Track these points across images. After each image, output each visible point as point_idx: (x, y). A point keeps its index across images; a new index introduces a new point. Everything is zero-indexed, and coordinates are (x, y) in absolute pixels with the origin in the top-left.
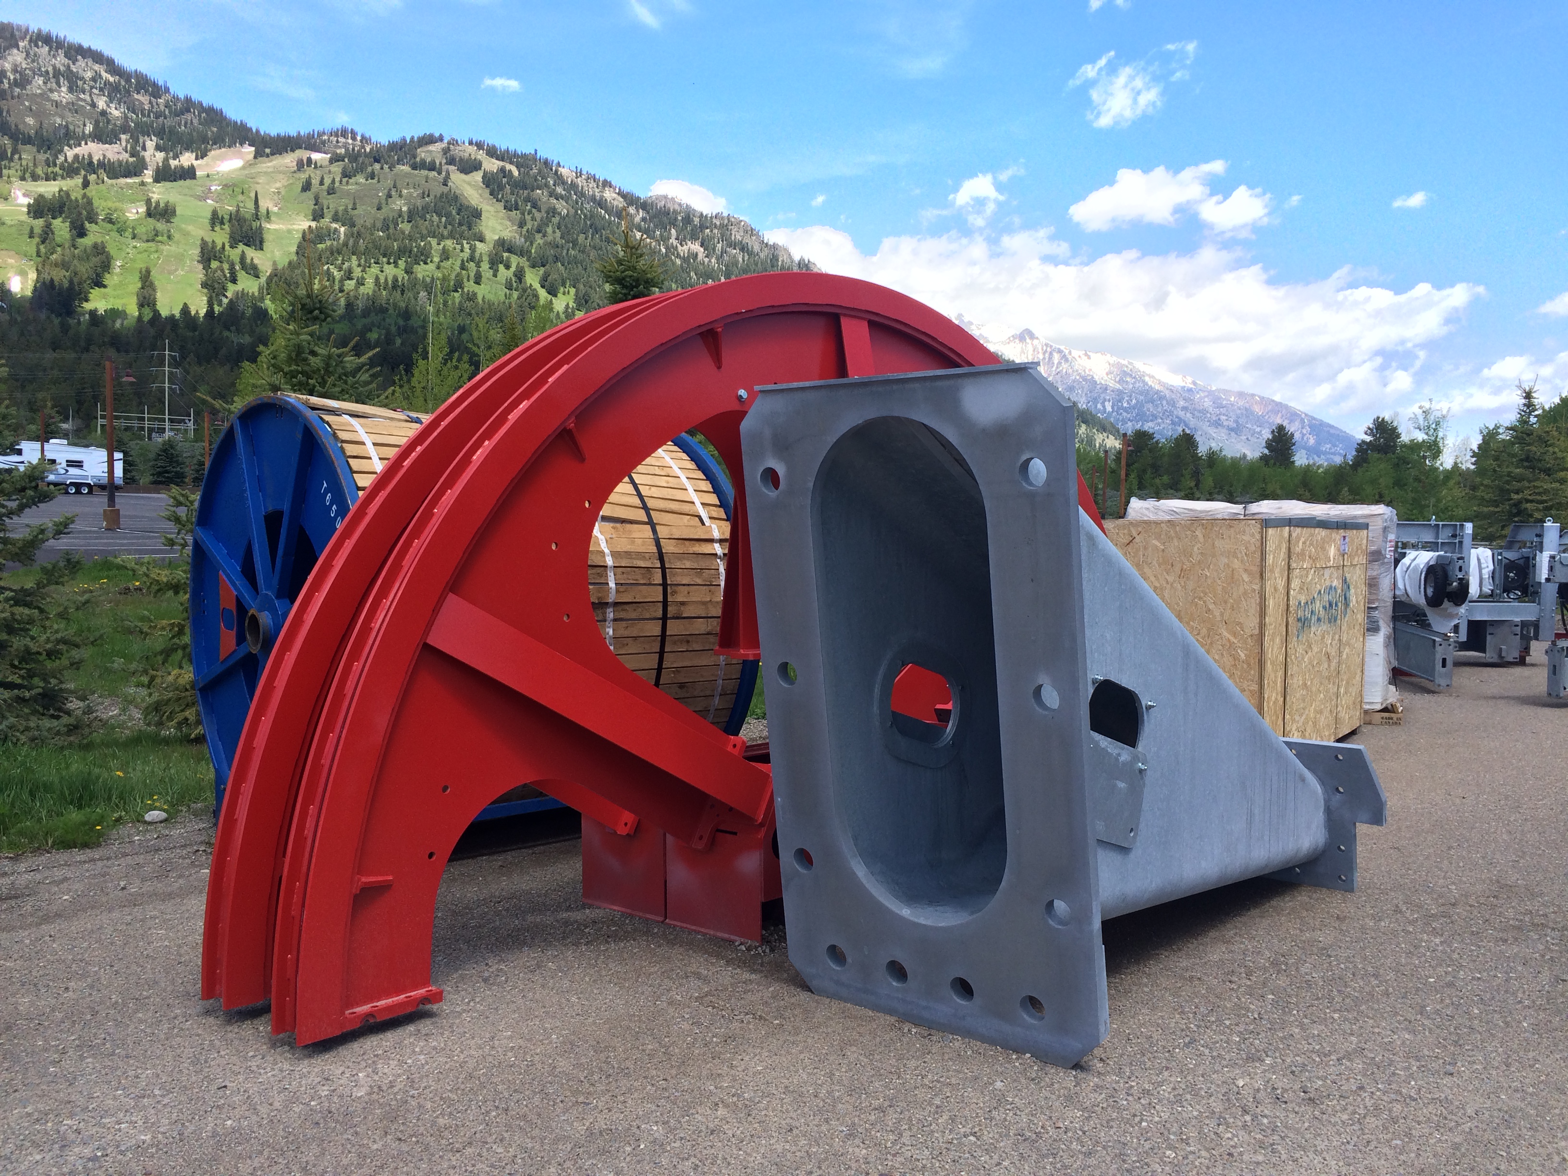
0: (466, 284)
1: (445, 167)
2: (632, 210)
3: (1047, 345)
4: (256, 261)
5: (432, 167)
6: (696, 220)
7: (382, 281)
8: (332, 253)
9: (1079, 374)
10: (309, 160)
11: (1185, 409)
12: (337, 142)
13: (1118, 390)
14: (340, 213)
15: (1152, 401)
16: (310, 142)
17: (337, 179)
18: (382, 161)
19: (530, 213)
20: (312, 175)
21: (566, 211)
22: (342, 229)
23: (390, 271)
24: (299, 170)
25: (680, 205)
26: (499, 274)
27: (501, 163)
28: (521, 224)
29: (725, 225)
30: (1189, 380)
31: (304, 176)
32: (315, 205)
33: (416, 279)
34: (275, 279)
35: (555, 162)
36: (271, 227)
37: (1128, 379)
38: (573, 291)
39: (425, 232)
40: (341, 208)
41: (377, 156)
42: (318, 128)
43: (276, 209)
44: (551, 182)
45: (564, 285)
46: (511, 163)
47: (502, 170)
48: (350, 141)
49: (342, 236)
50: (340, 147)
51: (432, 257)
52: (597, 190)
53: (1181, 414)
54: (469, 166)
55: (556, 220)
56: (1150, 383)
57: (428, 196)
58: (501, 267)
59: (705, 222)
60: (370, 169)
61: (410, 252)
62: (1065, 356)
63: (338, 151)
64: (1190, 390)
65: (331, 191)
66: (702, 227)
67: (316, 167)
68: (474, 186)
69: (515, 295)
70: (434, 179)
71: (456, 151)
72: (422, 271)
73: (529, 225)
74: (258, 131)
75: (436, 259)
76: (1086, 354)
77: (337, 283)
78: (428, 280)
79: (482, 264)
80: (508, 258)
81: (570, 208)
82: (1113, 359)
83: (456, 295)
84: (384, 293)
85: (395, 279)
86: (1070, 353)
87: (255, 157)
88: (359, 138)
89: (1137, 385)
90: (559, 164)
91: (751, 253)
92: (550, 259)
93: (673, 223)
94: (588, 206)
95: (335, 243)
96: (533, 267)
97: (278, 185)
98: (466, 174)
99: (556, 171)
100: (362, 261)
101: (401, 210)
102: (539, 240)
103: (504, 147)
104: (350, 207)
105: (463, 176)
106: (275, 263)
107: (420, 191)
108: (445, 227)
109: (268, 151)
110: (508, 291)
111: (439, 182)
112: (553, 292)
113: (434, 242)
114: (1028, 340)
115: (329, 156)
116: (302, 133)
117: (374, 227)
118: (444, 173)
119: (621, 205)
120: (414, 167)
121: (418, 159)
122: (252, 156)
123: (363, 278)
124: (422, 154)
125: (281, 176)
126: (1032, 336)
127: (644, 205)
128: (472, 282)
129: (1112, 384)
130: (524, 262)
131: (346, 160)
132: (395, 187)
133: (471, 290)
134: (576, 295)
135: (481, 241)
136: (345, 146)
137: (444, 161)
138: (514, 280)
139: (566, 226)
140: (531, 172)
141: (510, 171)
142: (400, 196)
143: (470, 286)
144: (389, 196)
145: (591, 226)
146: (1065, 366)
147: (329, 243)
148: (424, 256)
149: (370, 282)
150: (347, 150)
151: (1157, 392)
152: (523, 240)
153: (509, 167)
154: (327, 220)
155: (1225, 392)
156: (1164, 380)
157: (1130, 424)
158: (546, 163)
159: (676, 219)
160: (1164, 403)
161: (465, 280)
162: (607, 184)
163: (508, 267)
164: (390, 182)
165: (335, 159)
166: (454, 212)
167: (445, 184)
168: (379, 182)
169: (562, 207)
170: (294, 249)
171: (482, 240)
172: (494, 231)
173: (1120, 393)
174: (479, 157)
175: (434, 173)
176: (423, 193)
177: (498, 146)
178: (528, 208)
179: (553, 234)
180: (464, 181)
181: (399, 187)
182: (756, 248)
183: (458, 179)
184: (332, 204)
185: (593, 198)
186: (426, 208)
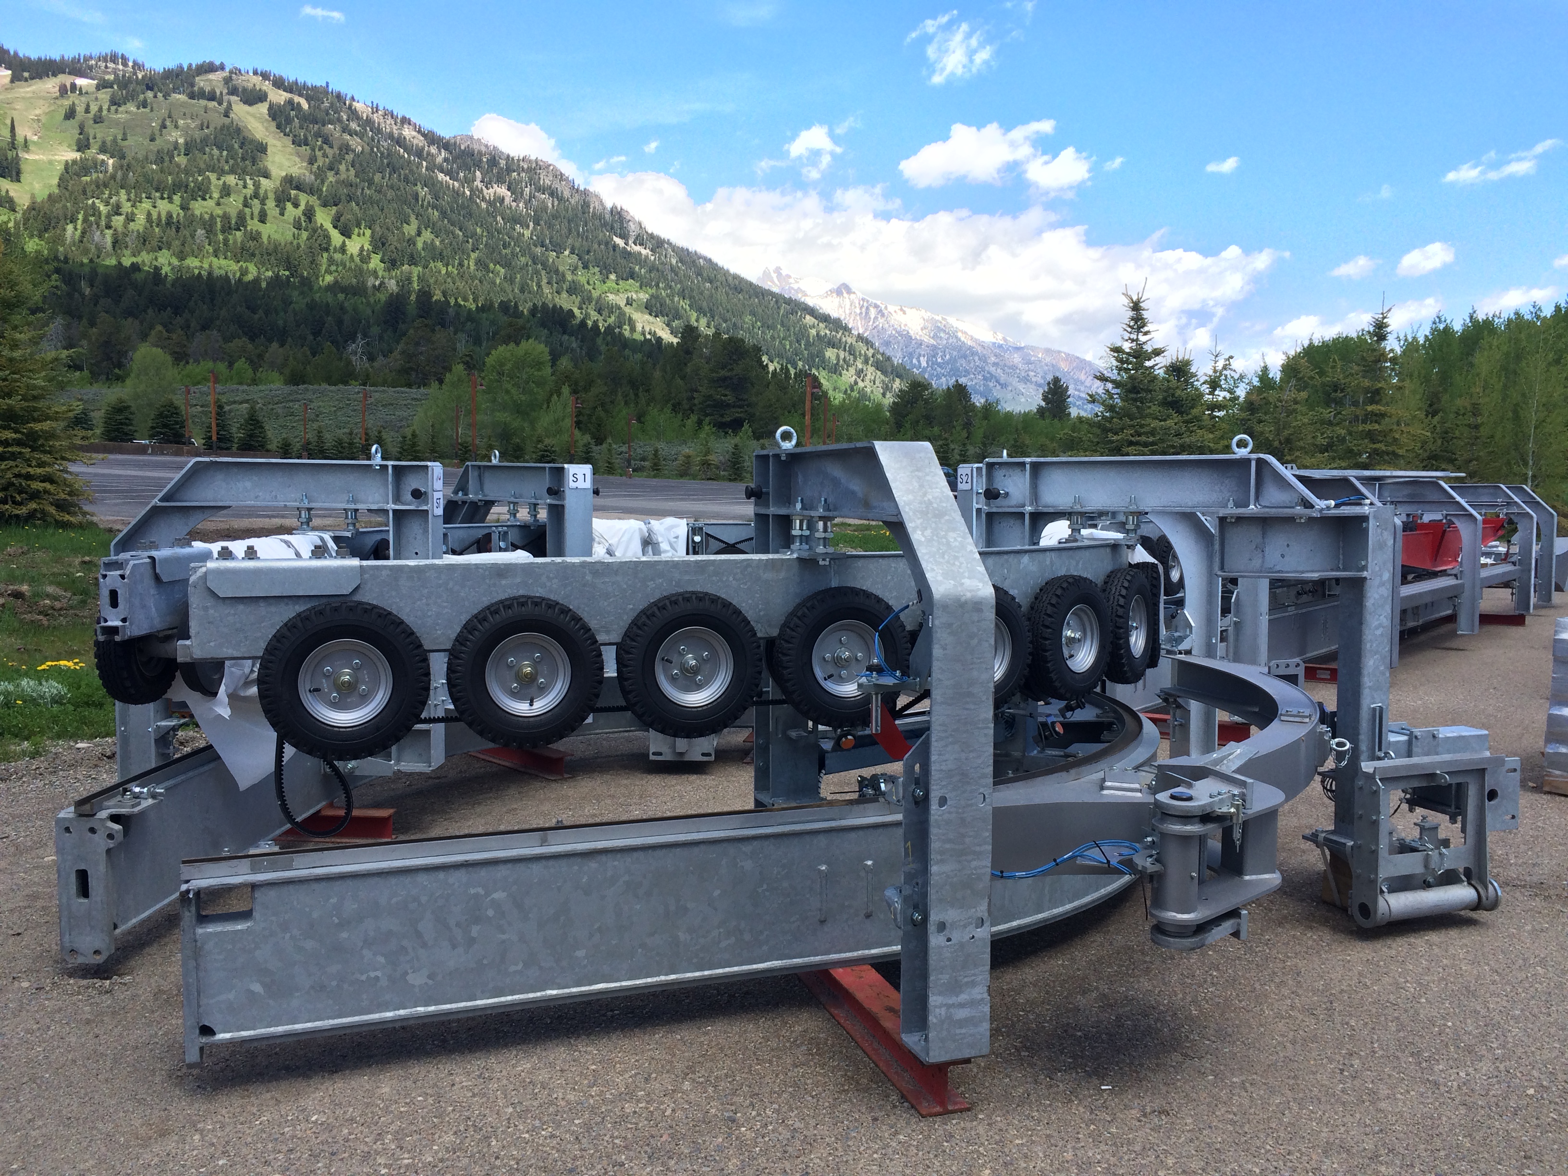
0: (249, 222)
1: (226, 98)
2: (433, 150)
3: (863, 300)
4: (11, 194)
5: (212, 97)
6: (503, 163)
7: (155, 216)
8: (98, 187)
9: (895, 329)
10: (74, 86)
11: (995, 364)
12: (106, 67)
13: (933, 345)
14: (109, 144)
15: (965, 357)
16: (76, 67)
17: (105, 107)
18: (156, 89)
19: (321, 148)
20: (76, 102)
21: (360, 148)
22: (111, 161)
23: (164, 206)
24: (62, 96)
25: (486, 146)
26: (287, 214)
27: (289, 95)
28: (312, 161)
29: (534, 169)
30: (1000, 336)
31: (67, 103)
32: (81, 134)
33: (193, 215)
34: (33, 212)
35: (349, 97)
36: (29, 157)
37: (942, 335)
38: (368, 232)
39: (203, 166)
40: (110, 138)
41: (151, 83)
42: (84, 51)
43: (35, 138)
44: (345, 117)
45: (358, 226)
46: (300, 95)
47: (290, 102)
48: (121, 67)
49: (110, 168)
50: (109, 73)
51: (211, 193)
52: (395, 127)
53: (992, 369)
54: (253, 97)
55: (350, 157)
56: (963, 339)
57: (208, 127)
58: (289, 205)
59: (512, 165)
60: (142, 97)
61: (187, 186)
62: (881, 311)
63: (107, 77)
64: (1000, 346)
65: (98, 120)
66: (509, 170)
67: (81, 93)
68: (260, 119)
69: (305, 235)
70: (214, 110)
71: (239, 81)
72: (199, 207)
73: (320, 162)
74: (16, 54)
75: (216, 195)
76: (901, 310)
77: (103, 218)
78: (207, 217)
79: (267, 202)
80: (296, 196)
81: (366, 146)
82: (928, 315)
83: (238, 234)
84: (157, 230)
85: (170, 216)
86: (886, 308)
87: (12, 81)
88: (130, 64)
89: (951, 341)
90: (353, 99)
91: (561, 199)
92: (343, 197)
93: (478, 165)
94: (385, 144)
95: (101, 176)
96: (325, 205)
97: (38, 112)
98: (250, 105)
99: (350, 106)
100: (132, 196)
101: (177, 142)
102: (331, 177)
103: (292, 79)
104: (120, 137)
105: (247, 108)
106: (33, 196)
107: (198, 122)
108: (227, 162)
109: (26, 74)
110: (296, 232)
111: (220, 113)
112: (346, 233)
113: (213, 177)
114: (845, 295)
115: (95, 82)
116: (66, 58)
117: (147, 158)
118: (225, 104)
119: (421, 144)
120: (192, 96)
121: (196, 89)
122: (9, 79)
123: (133, 213)
124: (202, 82)
125: (42, 102)
126: (849, 291)
127: (445, 145)
128: (256, 221)
129: (926, 339)
130: (314, 200)
131: (115, 87)
132: (170, 117)
133: (255, 229)
134: (372, 236)
135: (266, 177)
136: (115, 72)
137: (225, 91)
138: (303, 218)
139: (361, 165)
140: (322, 106)
141: (299, 104)
142: (176, 127)
143: (253, 225)
144: (164, 126)
145: (388, 165)
146: (881, 321)
147: (94, 176)
148: (202, 192)
149: (141, 218)
150: (116, 75)
151: (970, 348)
152: (313, 177)
153: (297, 99)
154: (93, 151)
155: (1033, 348)
156: (976, 336)
157: (944, 379)
158: (339, 96)
159: (481, 161)
160: (976, 358)
161: (248, 218)
162: (405, 121)
163: (296, 205)
164: (164, 112)
165: (103, 85)
166: (236, 146)
167: (226, 115)
168: (152, 110)
169: (357, 145)
170: (56, 181)
171: (267, 175)
172: (281, 167)
173: (934, 348)
174: (264, 88)
175: (215, 104)
176: (202, 125)
177: (285, 76)
178: (319, 143)
179: (346, 172)
180: (248, 113)
181: (175, 117)
182: (567, 194)
183: (240, 111)
184: (99, 133)
185: (391, 136)
186: (205, 141)
